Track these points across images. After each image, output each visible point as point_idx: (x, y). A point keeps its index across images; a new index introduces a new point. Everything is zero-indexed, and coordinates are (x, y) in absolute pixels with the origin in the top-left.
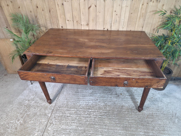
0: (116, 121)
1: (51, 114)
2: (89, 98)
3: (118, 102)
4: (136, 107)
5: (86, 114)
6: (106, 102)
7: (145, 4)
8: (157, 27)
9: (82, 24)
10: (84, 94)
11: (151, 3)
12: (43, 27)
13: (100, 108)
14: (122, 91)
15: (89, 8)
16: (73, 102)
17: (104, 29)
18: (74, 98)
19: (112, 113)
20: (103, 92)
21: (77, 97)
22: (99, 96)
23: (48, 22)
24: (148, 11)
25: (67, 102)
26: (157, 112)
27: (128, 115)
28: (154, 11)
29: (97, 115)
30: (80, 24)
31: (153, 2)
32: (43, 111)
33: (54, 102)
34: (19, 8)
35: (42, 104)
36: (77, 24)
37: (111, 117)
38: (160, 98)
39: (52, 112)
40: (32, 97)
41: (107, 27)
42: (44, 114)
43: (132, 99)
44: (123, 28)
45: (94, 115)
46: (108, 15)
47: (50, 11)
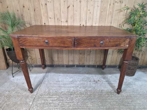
0: (99, 104)
1: (33, 102)
2: (70, 85)
3: (97, 87)
4: (114, 90)
5: (68, 99)
6: (87, 88)
7: (112, 5)
8: (122, 22)
9: (62, 21)
10: (64, 82)
11: (116, 4)
12: (28, 24)
13: (81, 94)
14: (99, 78)
15: (68, 7)
16: (54, 90)
17: (80, 25)
18: (56, 86)
19: (94, 97)
20: (82, 80)
21: (59, 85)
22: (80, 84)
23: (33, 19)
24: (115, 10)
25: (49, 90)
26: (134, 93)
27: (108, 98)
28: (119, 10)
29: (79, 100)
30: (60, 21)
31: (118, 3)
32: (24, 100)
33: (35, 91)
34: (8, 7)
35: (23, 93)
36: (58, 21)
37: (93, 101)
38: (132, 82)
39: (34, 100)
40: (13, 88)
41: (83, 23)
42: (25, 103)
43: (109, 84)
44: (96, 24)
45: (76, 100)
46: (84, 13)
47: (35, 10)
